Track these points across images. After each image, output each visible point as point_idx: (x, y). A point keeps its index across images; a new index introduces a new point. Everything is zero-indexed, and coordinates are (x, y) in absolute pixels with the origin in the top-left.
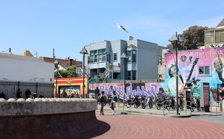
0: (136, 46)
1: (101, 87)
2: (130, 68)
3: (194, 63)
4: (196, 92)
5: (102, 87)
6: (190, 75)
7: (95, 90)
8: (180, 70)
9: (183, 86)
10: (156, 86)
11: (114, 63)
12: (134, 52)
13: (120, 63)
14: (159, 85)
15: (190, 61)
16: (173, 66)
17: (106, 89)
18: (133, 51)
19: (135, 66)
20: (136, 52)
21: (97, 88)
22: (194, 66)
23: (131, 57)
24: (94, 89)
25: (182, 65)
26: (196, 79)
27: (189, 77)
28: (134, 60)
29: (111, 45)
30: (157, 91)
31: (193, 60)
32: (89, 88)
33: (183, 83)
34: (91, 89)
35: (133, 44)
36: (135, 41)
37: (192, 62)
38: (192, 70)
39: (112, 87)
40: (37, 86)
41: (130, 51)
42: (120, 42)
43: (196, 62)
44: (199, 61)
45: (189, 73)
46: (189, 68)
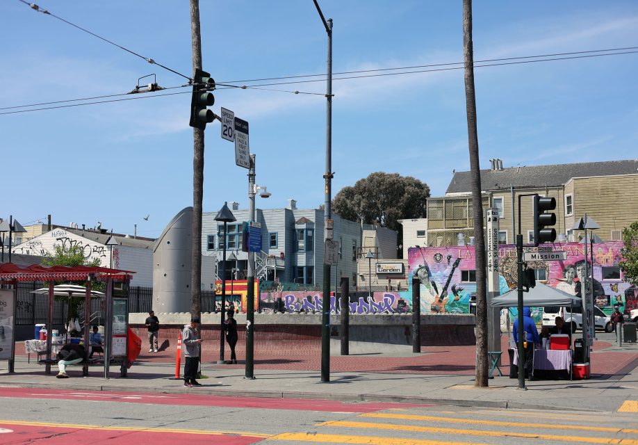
0: (314, 221)
1: (287, 298)
2: (301, 260)
3: (453, 265)
4: (456, 306)
5: (290, 298)
6: (449, 281)
7: (276, 303)
8: (433, 274)
9: (436, 297)
10: (392, 298)
11: (270, 250)
12: (310, 233)
13: (284, 252)
14: (397, 295)
15: (449, 261)
16: (421, 267)
17: (298, 301)
18: (307, 229)
19: (312, 258)
20: (313, 232)
21: (280, 299)
22: (454, 269)
23: (304, 240)
24: (272, 301)
25: (436, 267)
26: (457, 288)
27: (447, 285)
28: (309, 247)
29: (265, 216)
30: (395, 305)
31: (453, 261)
32: (262, 299)
33: (438, 293)
34: (266, 301)
35: (307, 218)
36: (311, 212)
37: (452, 264)
38: (451, 275)
39: (309, 298)
40: (138, 294)
41: (302, 231)
42: (284, 212)
43: (457, 264)
44: (461, 262)
45: (447, 279)
46: (448, 271)
